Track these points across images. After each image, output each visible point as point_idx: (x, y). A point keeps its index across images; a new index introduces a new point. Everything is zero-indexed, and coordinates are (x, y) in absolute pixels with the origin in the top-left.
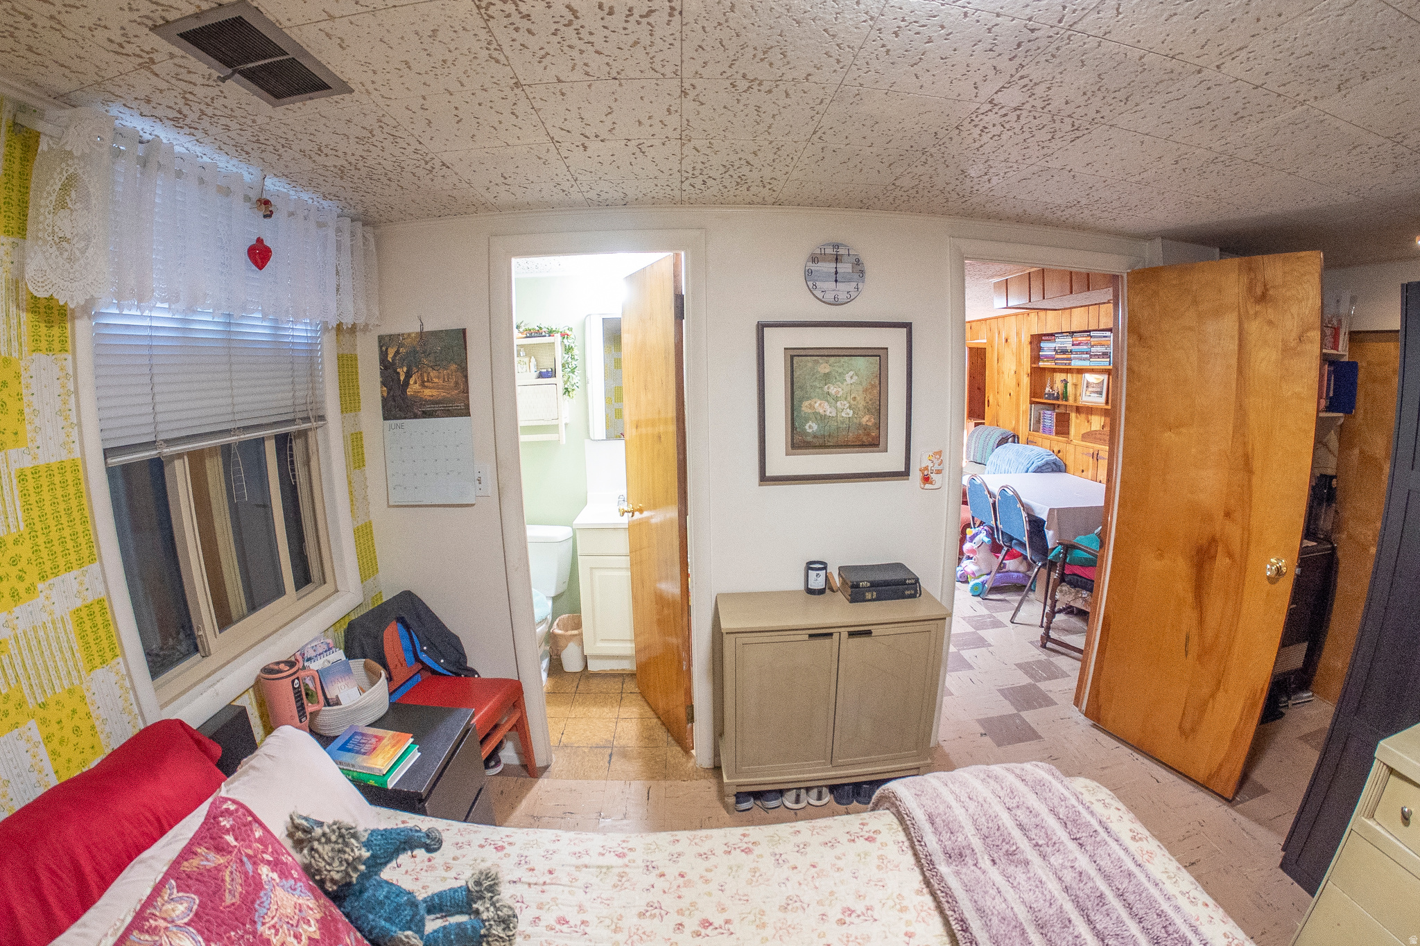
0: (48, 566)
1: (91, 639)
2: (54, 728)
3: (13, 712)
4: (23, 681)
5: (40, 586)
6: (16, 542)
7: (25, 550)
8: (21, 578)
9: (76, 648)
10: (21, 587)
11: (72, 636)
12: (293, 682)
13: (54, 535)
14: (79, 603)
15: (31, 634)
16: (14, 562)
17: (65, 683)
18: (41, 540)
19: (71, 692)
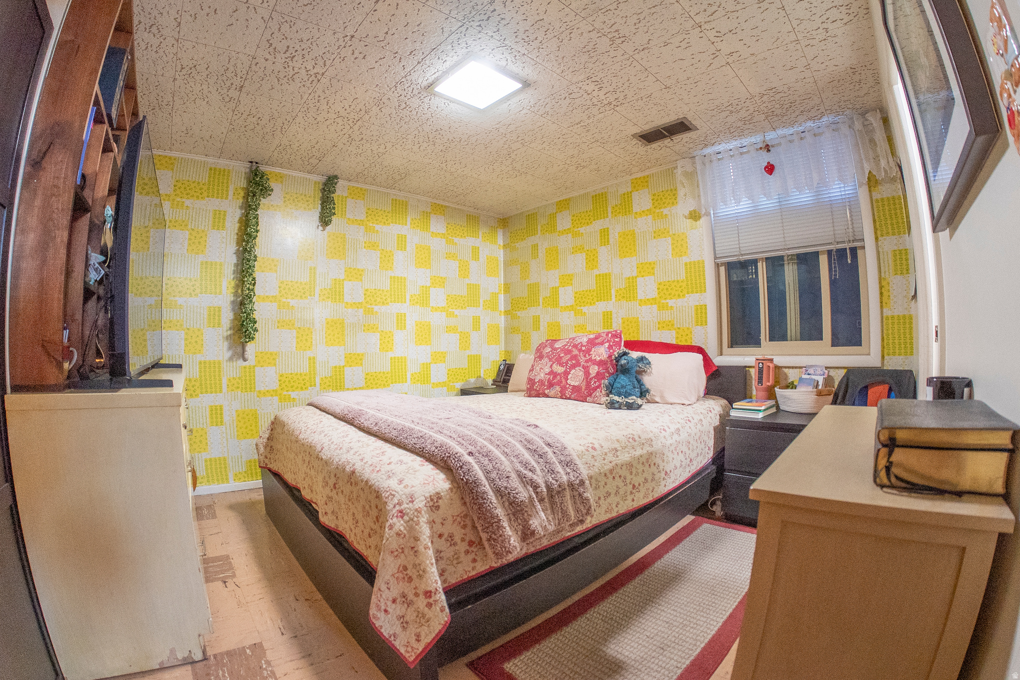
0: (690, 290)
1: (699, 315)
2: (680, 336)
3: (670, 325)
4: (675, 319)
5: (686, 295)
6: (682, 282)
7: (684, 284)
8: (681, 292)
9: (693, 316)
10: (681, 294)
11: (693, 313)
12: (759, 363)
13: (694, 282)
14: (698, 304)
15: (681, 307)
16: (680, 287)
17: (687, 325)
18: (689, 282)
19: (688, 329)
